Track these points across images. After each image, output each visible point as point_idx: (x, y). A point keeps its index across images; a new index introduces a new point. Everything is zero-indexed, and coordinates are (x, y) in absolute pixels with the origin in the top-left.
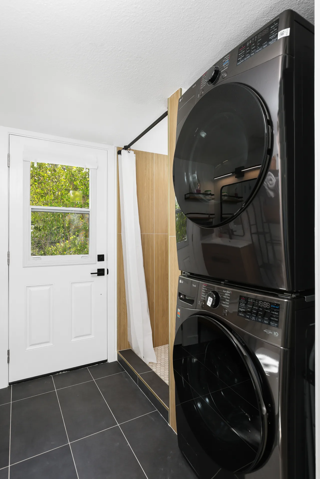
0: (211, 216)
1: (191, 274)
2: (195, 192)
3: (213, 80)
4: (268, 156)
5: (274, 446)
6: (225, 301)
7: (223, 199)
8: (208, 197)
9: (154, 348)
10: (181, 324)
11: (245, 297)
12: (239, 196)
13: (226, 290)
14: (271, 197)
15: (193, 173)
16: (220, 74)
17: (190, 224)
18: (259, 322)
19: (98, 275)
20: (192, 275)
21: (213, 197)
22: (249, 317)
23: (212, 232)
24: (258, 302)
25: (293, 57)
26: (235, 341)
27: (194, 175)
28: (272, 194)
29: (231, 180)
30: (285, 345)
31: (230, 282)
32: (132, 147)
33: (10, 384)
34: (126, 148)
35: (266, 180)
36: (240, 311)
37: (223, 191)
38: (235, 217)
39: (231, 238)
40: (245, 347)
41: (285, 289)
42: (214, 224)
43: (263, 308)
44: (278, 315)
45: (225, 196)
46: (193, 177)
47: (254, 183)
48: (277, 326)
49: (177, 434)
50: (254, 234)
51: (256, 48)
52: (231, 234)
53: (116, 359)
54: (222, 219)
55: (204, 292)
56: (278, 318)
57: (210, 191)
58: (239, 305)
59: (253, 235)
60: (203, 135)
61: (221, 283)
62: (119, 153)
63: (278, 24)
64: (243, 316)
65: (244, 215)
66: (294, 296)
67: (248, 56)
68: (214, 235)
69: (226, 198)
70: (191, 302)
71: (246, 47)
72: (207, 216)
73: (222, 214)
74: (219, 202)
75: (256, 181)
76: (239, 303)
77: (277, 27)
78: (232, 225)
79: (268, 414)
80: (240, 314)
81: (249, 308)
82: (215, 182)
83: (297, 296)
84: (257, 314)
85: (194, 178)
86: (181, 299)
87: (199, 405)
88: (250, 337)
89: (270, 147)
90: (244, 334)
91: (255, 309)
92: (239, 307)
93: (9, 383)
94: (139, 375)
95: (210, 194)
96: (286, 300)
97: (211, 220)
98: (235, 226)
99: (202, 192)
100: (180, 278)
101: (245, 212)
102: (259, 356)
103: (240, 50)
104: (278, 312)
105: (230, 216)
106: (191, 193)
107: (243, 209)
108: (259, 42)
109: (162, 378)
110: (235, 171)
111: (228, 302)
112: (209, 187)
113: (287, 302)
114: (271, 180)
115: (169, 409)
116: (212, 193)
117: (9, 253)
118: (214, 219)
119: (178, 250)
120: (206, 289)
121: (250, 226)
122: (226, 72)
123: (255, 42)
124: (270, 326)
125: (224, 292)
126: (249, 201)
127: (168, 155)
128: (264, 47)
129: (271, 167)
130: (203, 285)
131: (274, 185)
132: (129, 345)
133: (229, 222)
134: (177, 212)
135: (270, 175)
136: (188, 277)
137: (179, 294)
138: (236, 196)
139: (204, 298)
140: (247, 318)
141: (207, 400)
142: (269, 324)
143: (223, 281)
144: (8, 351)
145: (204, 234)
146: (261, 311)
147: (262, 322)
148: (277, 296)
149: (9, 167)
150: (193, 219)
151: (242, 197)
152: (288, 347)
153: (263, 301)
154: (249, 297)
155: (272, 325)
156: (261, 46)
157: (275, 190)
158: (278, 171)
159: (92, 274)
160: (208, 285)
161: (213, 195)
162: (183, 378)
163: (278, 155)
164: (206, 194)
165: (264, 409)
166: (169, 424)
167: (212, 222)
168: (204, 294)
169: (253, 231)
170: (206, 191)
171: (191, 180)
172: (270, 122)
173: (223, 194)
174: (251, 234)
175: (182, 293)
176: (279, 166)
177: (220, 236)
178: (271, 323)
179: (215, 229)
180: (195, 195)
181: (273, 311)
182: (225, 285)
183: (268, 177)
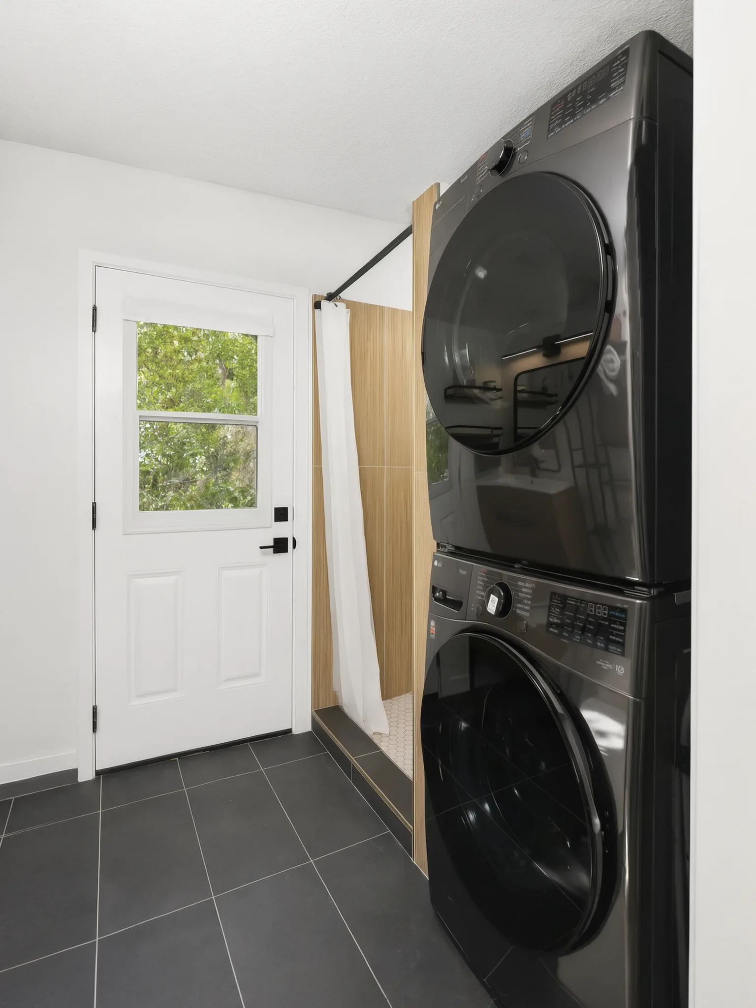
0: (496, 432)
1: (457, 548)
2: (465, 384)
3: (501, 167)
4: (607, 314)
5: (613, 898)
6: (521, 602)
7: (520, 399)
8: (490, 395)
9: (384, 702)
10: (436, 652)
11: (560, 596)
12: (550, 391)
13: (524, 581)
14: (612, 394)
15: (461, 347)
16: (515, 154)
17: (455, 446)
18: (588, 644)
19: (275, 552)
20: (459, 552)
21: (499, 394)
22: (567, 635)
23: (498, 464)
24: (587, 605)
25: (656, 122)
26: (542, 685)
27: (463, 351)
28: (613, 388)
29: (536, 361)
30: (636, 692)
31: (532, 564)
32: (343, 295)
33: (98, 773)
34: (331, 297)
35: (602, 361)
36: (550, 624)
37: (518, 382)
38: (543, 433)
39: (533, 474)
40: (561, 696)
41: (638, 579)
42: (501, 447)
43: (595, 616)
44: (624, 631)
45: (522, 391)
46: (461, 355)
47: (578, 368)
48: (623, 654)
49: (428, 879)
50: (579, 466)
51: (584, 106)
52: (534, 467)
53: (308, 727)
54: (517, 437)
55: (481, 585)
56: (623, 637)
57: (494, 382)
58: (549, 611)
59: (576, 469)
60: (481, 274)
61: (513, 567)
62: (317, 305)
63: (627, 58)
64: (556, 633)
65: (560, 431)
66: (654, 592)
67: (569, 120)
68: (501, 469)
69: (525, 395)
70: (457, 604)
71: (567, 103)
72: (488, 432)
73: (516, 428)
74: (512, 404)
75: (583, 362)
76: (550, 608)
77: (625, 66)
78: (536, 450)
79: (603, 833)
80: (551, 629)
81: (569, 617)
82: (503, 364)
83: (659, 593)
84: (584, 630)
85: (462, 357)
86: (436, 599)
87: (472, 817)
88: (570, 675)
89: (609, 298)
90: (558, 668)
91: (581, 620)
92: (549, 616)
93: (96, 771)
94: (353, 759)
95: (495, 389)
96: (638, 601)
97: (496, 440)
98: (543, 451)
99: (479, 382)
100: (435, 558)
101: (561, 423)
102: (588, 715)
103: (553, 109)
104: (624, 625)
105: (533, 432)
106: (457, 386)
107: (557, 418)
108: (591, 94)
109: (400, 764)
110: (541, 343)
111: (527, 605)
112: (491, 374)
113: (641, 604)
114: (612, 361)
115: (412, 827)
116: (498, 385)
117: (95, 505)
118: (501, 437)
119: (430, 499)
120: (486, 579)
121: (571, 451)
122: (526, 150)
123: (584, 94)
124: (610, 653)
125: (520, 586)
126: (569, 403)
127: (411, 310)
128: (601, 102)
129: (612, 336)
130: (480, 570)
131: (617, 370)
132: (336, 697)
133: (530, 444)
134: (429, 424)
135: (610, 352)
136: (451, 553)
137: (434, 589)
138: (544, 392)
139: (483, 597)
140: (565, 637)
141: (487, 807)
142: (607, 649)
143: (518, 561)
144: (93, 707)
145: (481, 468)
146: (591, 623)
147: (594, 646)
148: (620, 592)
149: (95, 332)
150: (460, 438)
151: (556, 395)
152: (643, 696)
153: (596, 604)
154: (568, 594)
155: (612, 651)
156: (594, 100)
157: (619, 382)
158: (625, 343)
159: (261, 548)
160: (489, 571)
161: (500, 390)
162: (440, 762)
163: (624, 313)
164: (486, 388)
165: (597, 821)
166: (412, 859)
167: (497, 444)
168: (481, 588)
169: (576, 463)
170: (485, 383)
171: (457, 361)
172: (609, 249)
173: (519, 388)
174: (573, 467)
175: (439, 587)
176: (626, 334)
177: (514, 470)
178: (610, 647)
179: (503, 457)
180: (465, 389)
181: (615, 623)
182: (524, 571)
183: (606, 357)
